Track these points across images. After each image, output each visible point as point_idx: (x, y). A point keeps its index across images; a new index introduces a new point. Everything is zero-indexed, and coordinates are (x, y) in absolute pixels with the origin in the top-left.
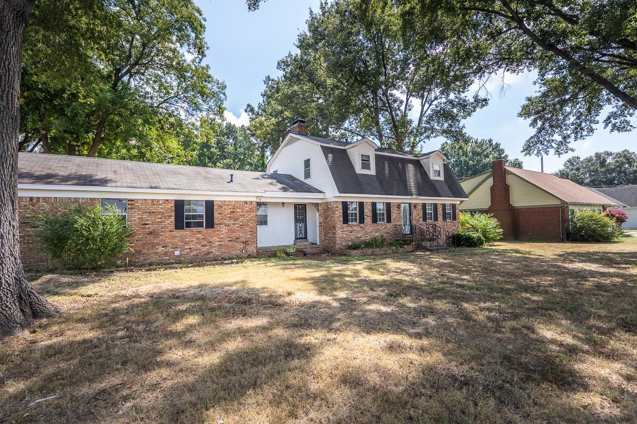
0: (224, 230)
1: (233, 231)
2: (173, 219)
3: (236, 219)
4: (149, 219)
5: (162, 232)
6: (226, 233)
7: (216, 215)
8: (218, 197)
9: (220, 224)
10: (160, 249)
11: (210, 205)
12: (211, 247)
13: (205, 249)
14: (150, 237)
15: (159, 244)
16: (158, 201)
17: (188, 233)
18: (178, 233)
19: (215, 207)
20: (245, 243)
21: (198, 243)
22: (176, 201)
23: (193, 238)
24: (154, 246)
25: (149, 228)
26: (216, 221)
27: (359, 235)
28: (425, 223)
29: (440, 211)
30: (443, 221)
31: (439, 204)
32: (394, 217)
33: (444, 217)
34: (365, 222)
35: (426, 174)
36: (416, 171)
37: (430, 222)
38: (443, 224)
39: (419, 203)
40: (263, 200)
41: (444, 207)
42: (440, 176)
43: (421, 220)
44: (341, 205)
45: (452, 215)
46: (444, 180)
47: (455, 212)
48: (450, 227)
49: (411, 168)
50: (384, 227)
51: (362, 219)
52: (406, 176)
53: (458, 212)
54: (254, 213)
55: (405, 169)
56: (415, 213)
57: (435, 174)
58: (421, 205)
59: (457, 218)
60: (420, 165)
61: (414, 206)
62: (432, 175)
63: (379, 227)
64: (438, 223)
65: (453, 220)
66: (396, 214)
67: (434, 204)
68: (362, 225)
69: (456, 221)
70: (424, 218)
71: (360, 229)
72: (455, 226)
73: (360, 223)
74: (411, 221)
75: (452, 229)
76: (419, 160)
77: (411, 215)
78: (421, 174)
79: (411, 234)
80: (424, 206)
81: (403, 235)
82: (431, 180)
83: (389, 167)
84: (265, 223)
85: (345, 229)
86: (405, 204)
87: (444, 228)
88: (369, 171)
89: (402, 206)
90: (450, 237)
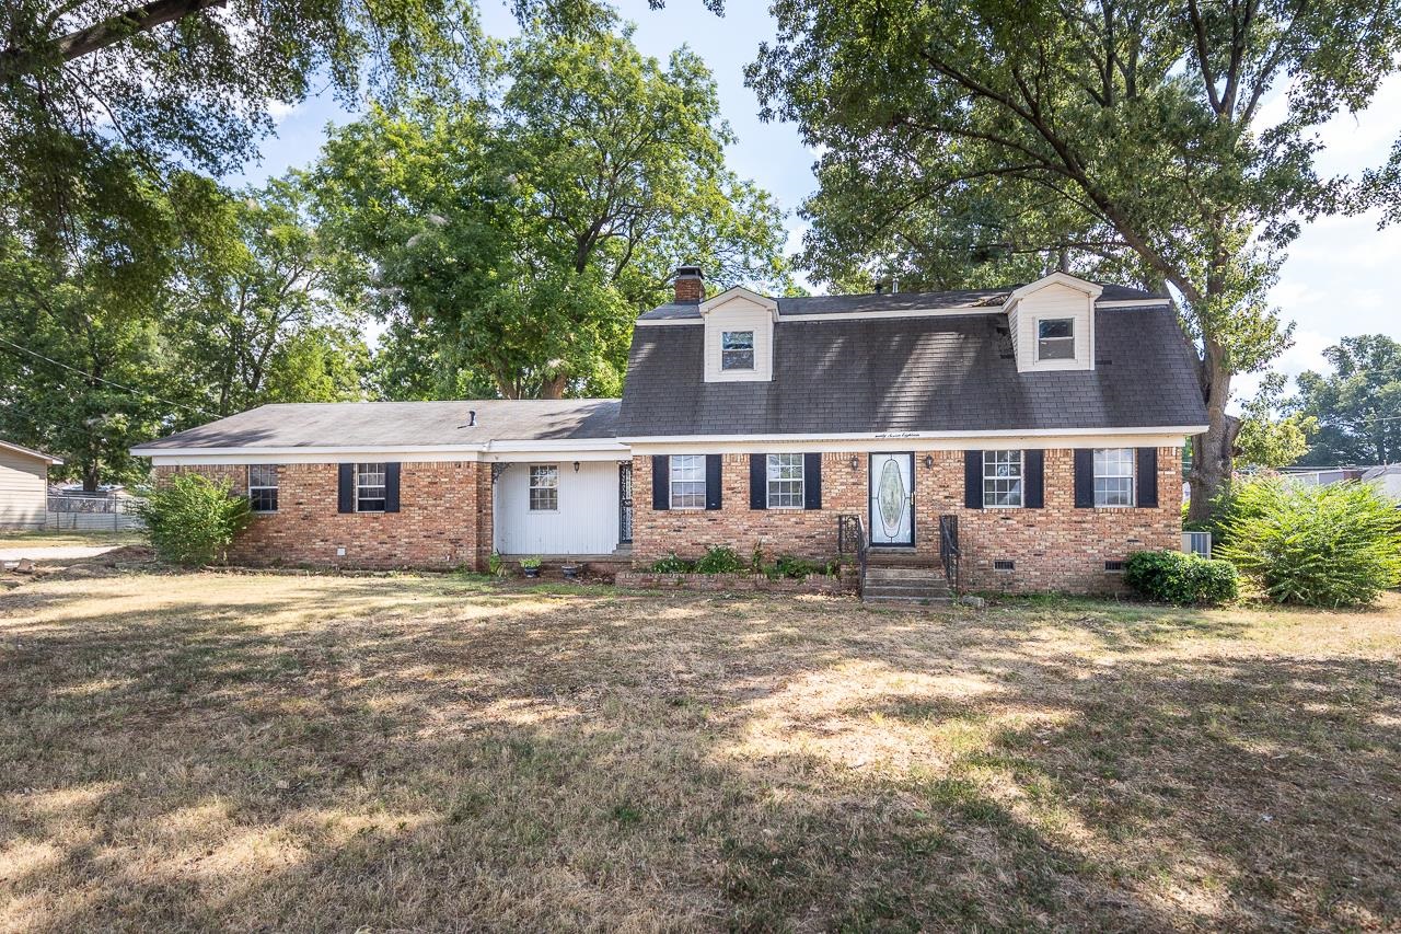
0: (417, 516)
1: (432, 519)
2: (336, 495)
3: (438, 497)
4: (305, 495)
5: (321, 516)
6: (419, 521)
7: (404, 489)
8: (407, 456)
9: (411, 505)
10: (319, 544)
11: (392, 472)
12: (395, 546)
13: (383, 548)
14: (305, 524)
15: (316, 536)
16: (317, 465)
17: (359, 520)
18: (343, 519)
19: (403, 475)
20: (455, 542)
21: (375, 538)
22: (341, 466)
23: (364, 529)
24: (310, 537)
25: (303, 510)
26: (402, 500)
27: (704, 539)
28: (975, 511)
29: (1059, 476)
30: (1076, 507)
31: (1055, 451)
32: (834, 493)
33: (1085, 493)
34: (725, 504)
35: (1010, 355)
36: (959, 352)
37: (1000, 511)
38: (1075, 518)
39: (949, 452)
40: (502, 459)
41: (1084, 460)
42: (1072, 356)
43: (959, 502)
44: (650, 465)
45: (1138, 488)
46: (1093, 368)
47: (1155, 477)
48: (1118, 529)
49: (942, 343)
50: (793, 519)
51: (714, 499)
52: (899, 371)
53: (1171, 476)
54: (474, 485)
55: (910, 352)
56: (927, 482)
57: (1045, 353)
58: (961, 456)
59: (1161, 498)
60: (999, 330)
61: (925, 461)
62: (1028, 358)
63: (775, 520)
64: (1047, 515)
65: (1139, 506)
66: (842, 484)
67: (1028, 452)
68: (713, 513)
69: (1155, 510)
70: (974, 499)
71: (706, 523)
72: (1146, 525)
73: (709, 508)
74: (913, 507)
75: (1132, 537)
76: (1005, 315)
77: (913, 489)
78: (977, 360)
79: (912, 544)
80: (973, 461)
81: (872, 544)
82: (1018, 376)
83: (843, 352)
84: (554, 506)
85: (660, 522)
86: (888, 457)
87: (1078, 533)
88: (750, 371)
89: (878, 461)
90: (1110, 565)
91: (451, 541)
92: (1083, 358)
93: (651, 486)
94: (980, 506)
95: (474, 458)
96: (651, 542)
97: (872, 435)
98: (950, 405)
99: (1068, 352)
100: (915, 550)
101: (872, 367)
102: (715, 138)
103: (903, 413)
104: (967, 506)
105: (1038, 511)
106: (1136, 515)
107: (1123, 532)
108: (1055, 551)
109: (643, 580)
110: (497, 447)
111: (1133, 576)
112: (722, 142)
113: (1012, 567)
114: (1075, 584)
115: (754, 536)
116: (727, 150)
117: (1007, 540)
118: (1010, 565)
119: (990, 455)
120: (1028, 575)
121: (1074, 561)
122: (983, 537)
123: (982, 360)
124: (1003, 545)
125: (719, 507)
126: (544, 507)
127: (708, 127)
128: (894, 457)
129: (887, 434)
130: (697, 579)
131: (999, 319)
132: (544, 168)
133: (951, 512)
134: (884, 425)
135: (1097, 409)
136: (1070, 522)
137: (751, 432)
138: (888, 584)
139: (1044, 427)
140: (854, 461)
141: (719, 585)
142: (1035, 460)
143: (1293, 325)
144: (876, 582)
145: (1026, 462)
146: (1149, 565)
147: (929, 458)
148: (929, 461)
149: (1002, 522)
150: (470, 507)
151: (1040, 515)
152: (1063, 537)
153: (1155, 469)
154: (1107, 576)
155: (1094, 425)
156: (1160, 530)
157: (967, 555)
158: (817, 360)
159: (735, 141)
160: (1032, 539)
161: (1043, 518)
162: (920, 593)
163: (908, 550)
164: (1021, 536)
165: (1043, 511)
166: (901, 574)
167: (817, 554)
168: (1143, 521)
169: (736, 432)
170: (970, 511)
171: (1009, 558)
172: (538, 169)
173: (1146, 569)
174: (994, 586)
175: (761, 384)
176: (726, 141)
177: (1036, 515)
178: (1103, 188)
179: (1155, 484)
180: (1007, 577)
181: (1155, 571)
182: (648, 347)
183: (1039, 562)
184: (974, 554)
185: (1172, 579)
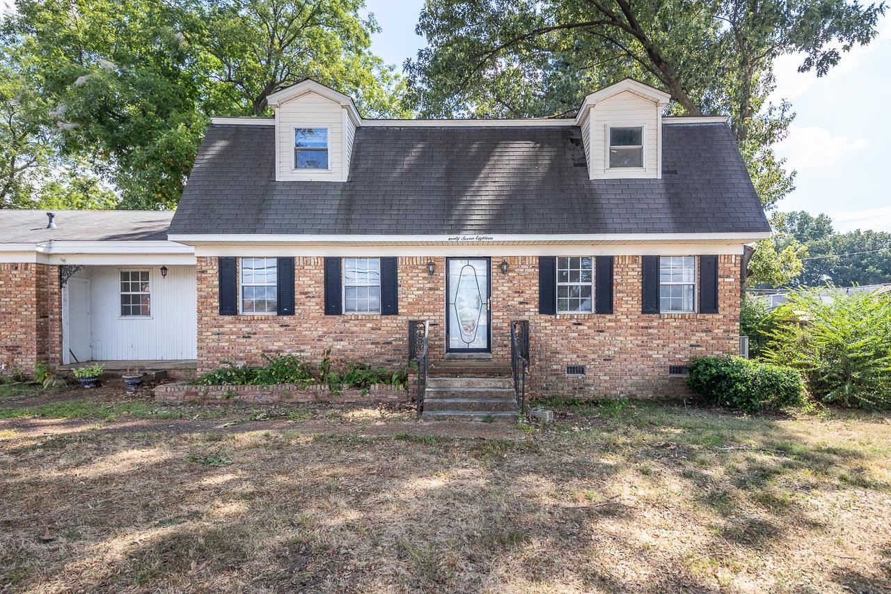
20: (13, 349)
27: (276, 346)
28: (548, 317)
29: (628, 282)
30: (643, 312)
31: (624, 257)
32: (411, 298)
33: (651, 300)
34: (298, 310)
35: (583, 164)
36: (534, 159)
37: (572, 317)
38: (642, 324)
39: (524, 258)
40: (70, 261)
41: (651, 267)
42: (641, 165)
43: (533, 308)
44: (216, 267)
45: (700, 294)
46: (660, 177)
47: (716, 284)
48: (682, 335)
49: (518, 152)
50: (369, 325)
51: (285, 303)
52: (475, 177)
53: (730, 283)
54: (33, 289)
55: (487, 159)
56: (502, 287)
57: (616, 161)
58: (535, 262)
59: (721, 304)
60: (572, 141)
61: (500, 267)
62: (600, 168)
63: (351, 326)
64: (617, 321)
65: (701, 311)
66: (419, 289)
67: (599, 259)
68: (286, 319)
69: (716, 316)
70: (547, 304)
71: (278, 329)
72: (708, 331)
73: (281, 312)
74: (489, 313)
75: (693, 342)
76: (578, 128)
77: (489, 295)
78: (552, 167)
79: (488, 350)
80: (547, 266)
81: (449, 350)
82: (590, 183)
83: (423, 155)
84: (147, 312)
85: (227, 328)
86: (465, 262)
87: (645, 338)
88: (324, 171)
89: (456, 266)
90: (675, 370)
91: (8, 349)
92: (651, 168)
93: (217, 290)
94: (553, 312)
95: (32, 259)
96: (218, 349)
97: (445, 238)
98: (524, 209)
99: (636, 161)
100: (490, 356)
101: (449, 172)
102: (364, 26)
103: (477, 217)
104: (541, 312)
105: (608, 317)
106: (698, 320)
107: (686, 337)
108: (624, 356)
109: (188, 393)
110: (57, 248)
111: (698, 381)
112: (369, 30)
113: (583, 372)
114: (641, 387)
115: (328, 342)
116: (372, 37)
117: (579, 346)
118: (581, 370)
119: (563, 261)
120: (599, 381)
121: (642, 365)
122: (556, 343)
123: (557, 168)
124: (574, 351)
125: (291, 312)
126: (136, 312)
127: (356, 16)
128: (471, 262)
129: (461, 237)
130: (251, 392)
131: (573, 130)
132: (211, 30)
133: (525, 318)
134: (458, 228)
135: (665, 215)
136: (638, 327)
137: (319, 232)
138: (453, 396)
139: (615, 231)
140: (431, 266)
141: (276, 398)
142: (606, 266)
143: (794, 173)
144: (440, 394)
145: (596, 268)
146: (714, 371)
147: (505, 263)
148: (505, 266)
149: (574, 328)
150: (30, 313)
151: (610, 321)
152: (630, 342)
153: (716, 276)
154: (671, 380)
155: (662, 231)
156: (720, 335)
157: (540, 360)
158: (395, 163)
159: (379, 29)
160: (602, 344)
161: (613, 324)
162: (483, 407)
163: (483, 355)
164: (592, 341)
165: (612, 317)
166: (469, 385)
167: (394, 361)
168: (704, 327)
169: (302, 232)
170: (544, 317)
171: (581, 363)
172: (206, 32)
173: (711, 375)
174: (565, 390)
175: (335, 184)
176: (372, 31)
177: (607, 321)
178: (660, 44)
179: (716, 291)
180: (578, 381)
181: (721, 377)
182: (220, 145)
183: (609, 367)
184: (548, 360)
185: (741, 387)
